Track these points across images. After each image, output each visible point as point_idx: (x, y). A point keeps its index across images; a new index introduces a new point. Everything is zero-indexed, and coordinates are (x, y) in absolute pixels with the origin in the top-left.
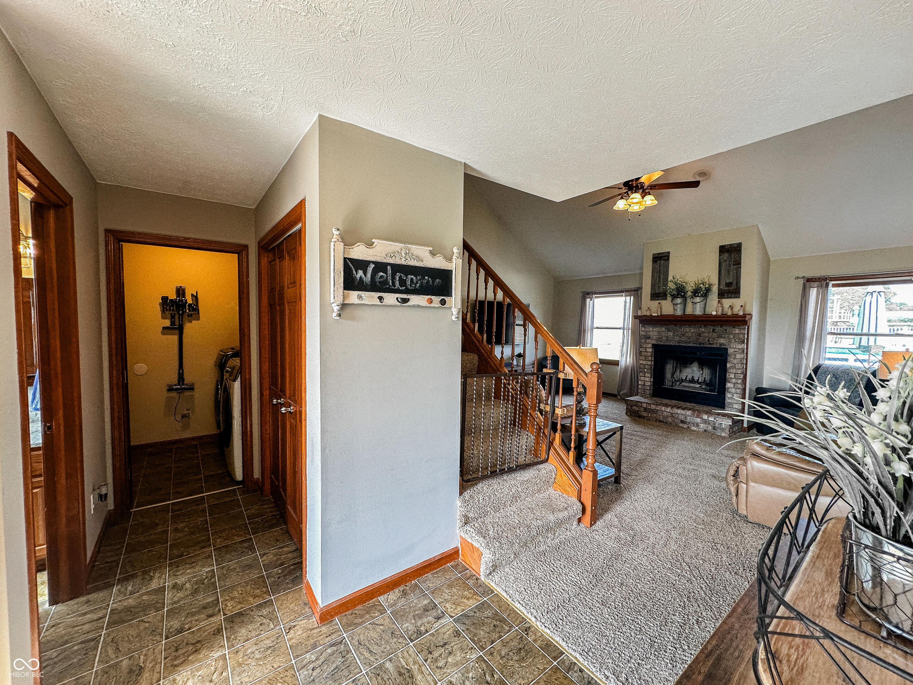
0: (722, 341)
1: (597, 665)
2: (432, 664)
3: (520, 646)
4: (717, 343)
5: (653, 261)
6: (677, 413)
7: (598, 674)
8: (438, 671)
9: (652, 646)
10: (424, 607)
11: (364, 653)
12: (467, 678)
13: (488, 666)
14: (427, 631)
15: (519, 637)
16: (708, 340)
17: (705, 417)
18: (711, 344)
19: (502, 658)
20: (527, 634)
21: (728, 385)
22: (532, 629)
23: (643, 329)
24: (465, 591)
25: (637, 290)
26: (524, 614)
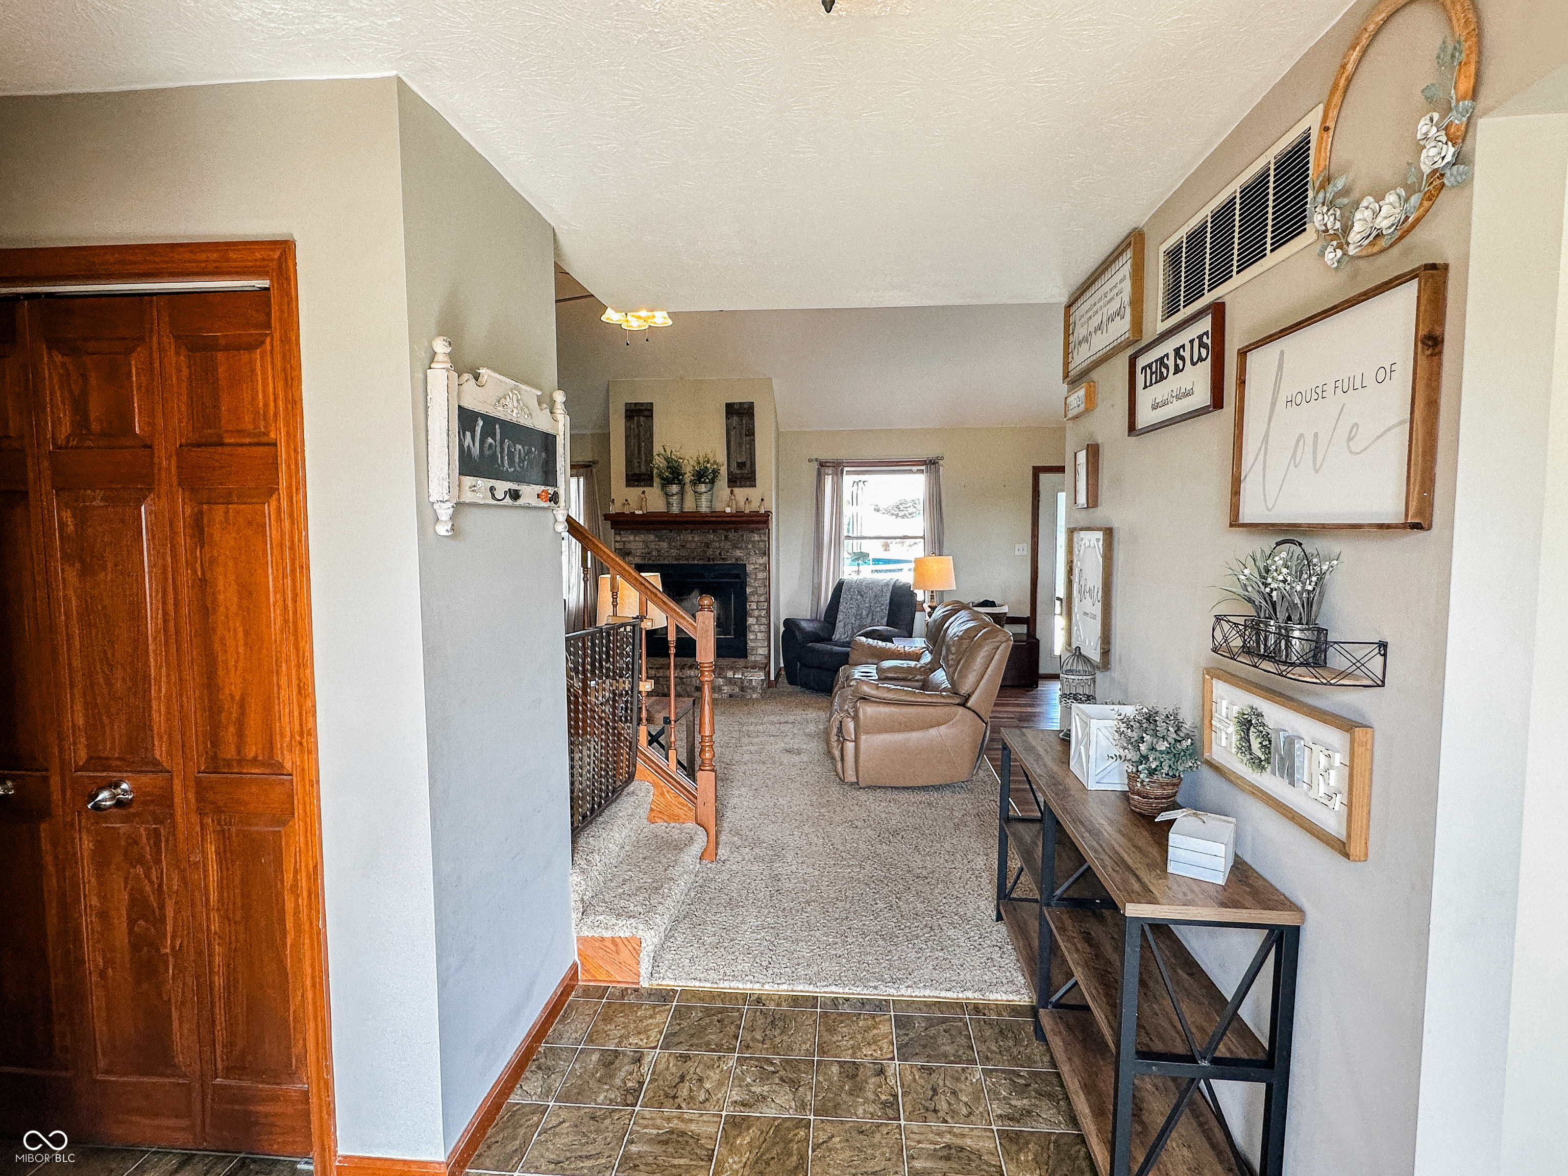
0: (738, 553)
1: (858, 983)
2: (691, 1104)
3: (769, 1020)
4: (731, 558)
5: (626, 417)
6: (690, 677)
7: (865, 992)
8: (707, 1104)
9: (884, 939)
10: (601, 1063)
11: (582, 1165)
12: (748, 1085)
13: (757, 1059)
14: (641, 1084)
15: (758, 1013)
16: (720, 554)
17: (730, 674)
18: (723, 559)
19: (763, 1043)
20: (764, 1005)
21: (751, 621)
22: (764, 997)
23: (618, 538)
24: (636, 1012)
25: (590, 466)
26: (738, 989)
